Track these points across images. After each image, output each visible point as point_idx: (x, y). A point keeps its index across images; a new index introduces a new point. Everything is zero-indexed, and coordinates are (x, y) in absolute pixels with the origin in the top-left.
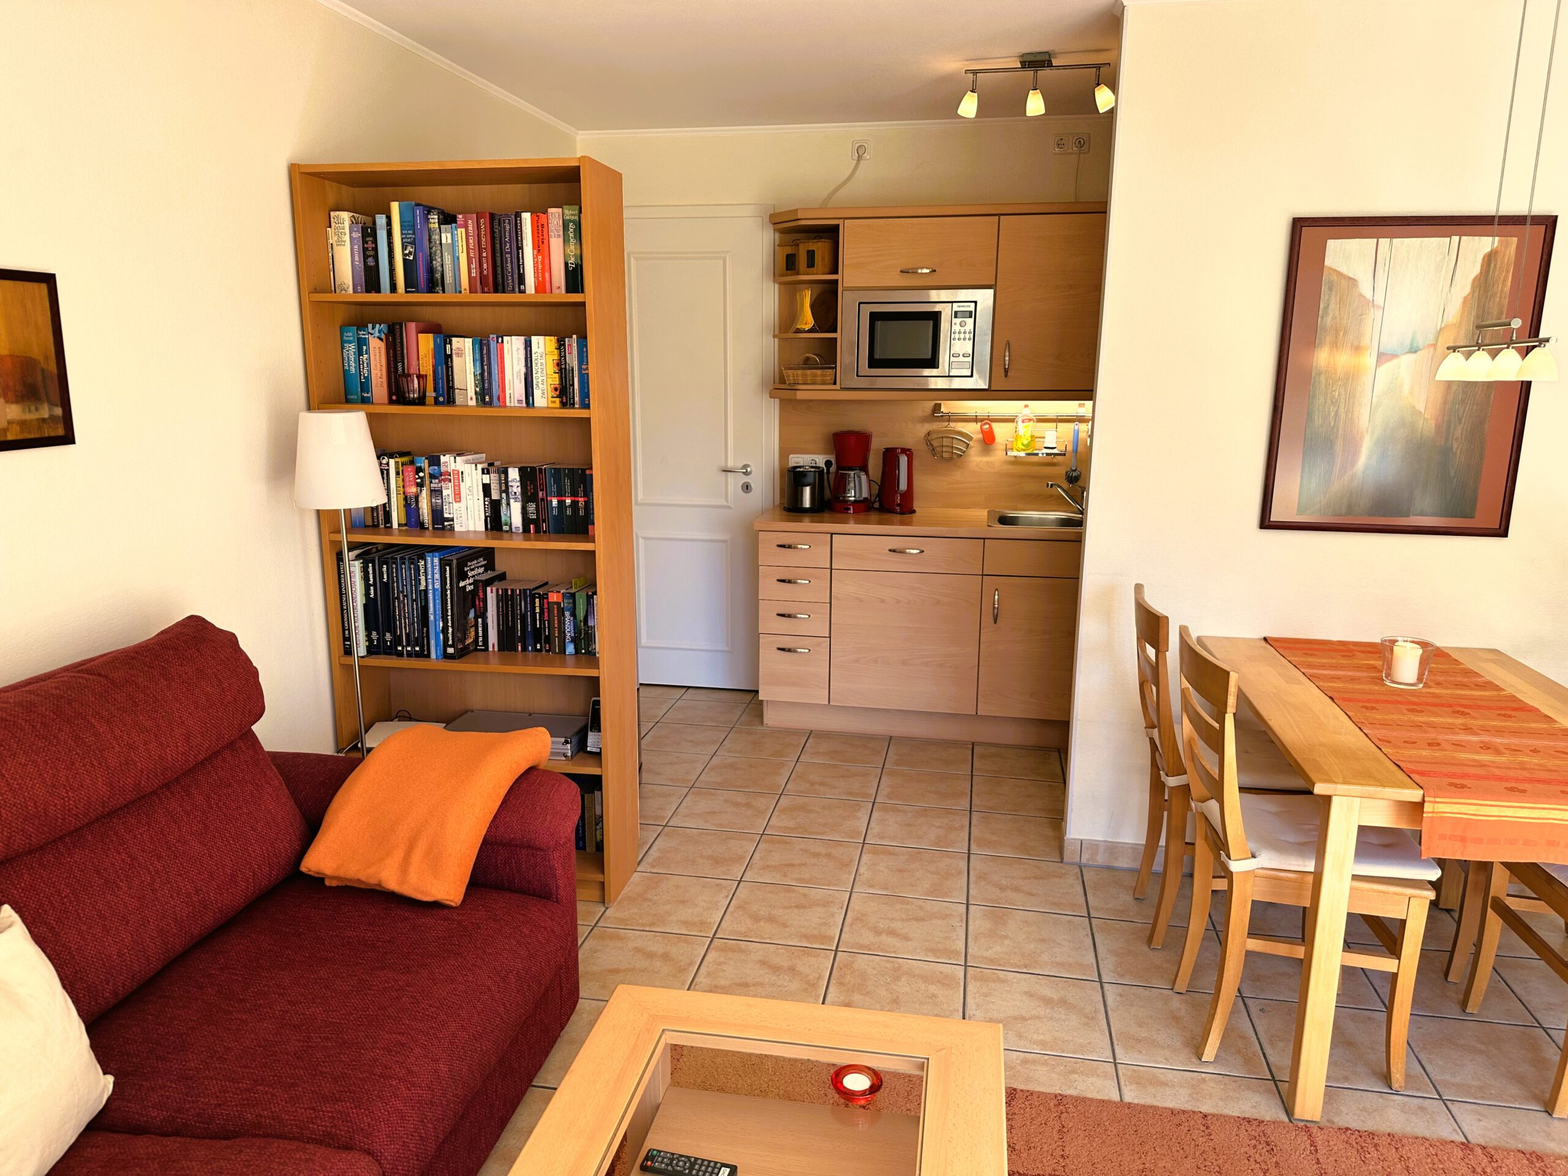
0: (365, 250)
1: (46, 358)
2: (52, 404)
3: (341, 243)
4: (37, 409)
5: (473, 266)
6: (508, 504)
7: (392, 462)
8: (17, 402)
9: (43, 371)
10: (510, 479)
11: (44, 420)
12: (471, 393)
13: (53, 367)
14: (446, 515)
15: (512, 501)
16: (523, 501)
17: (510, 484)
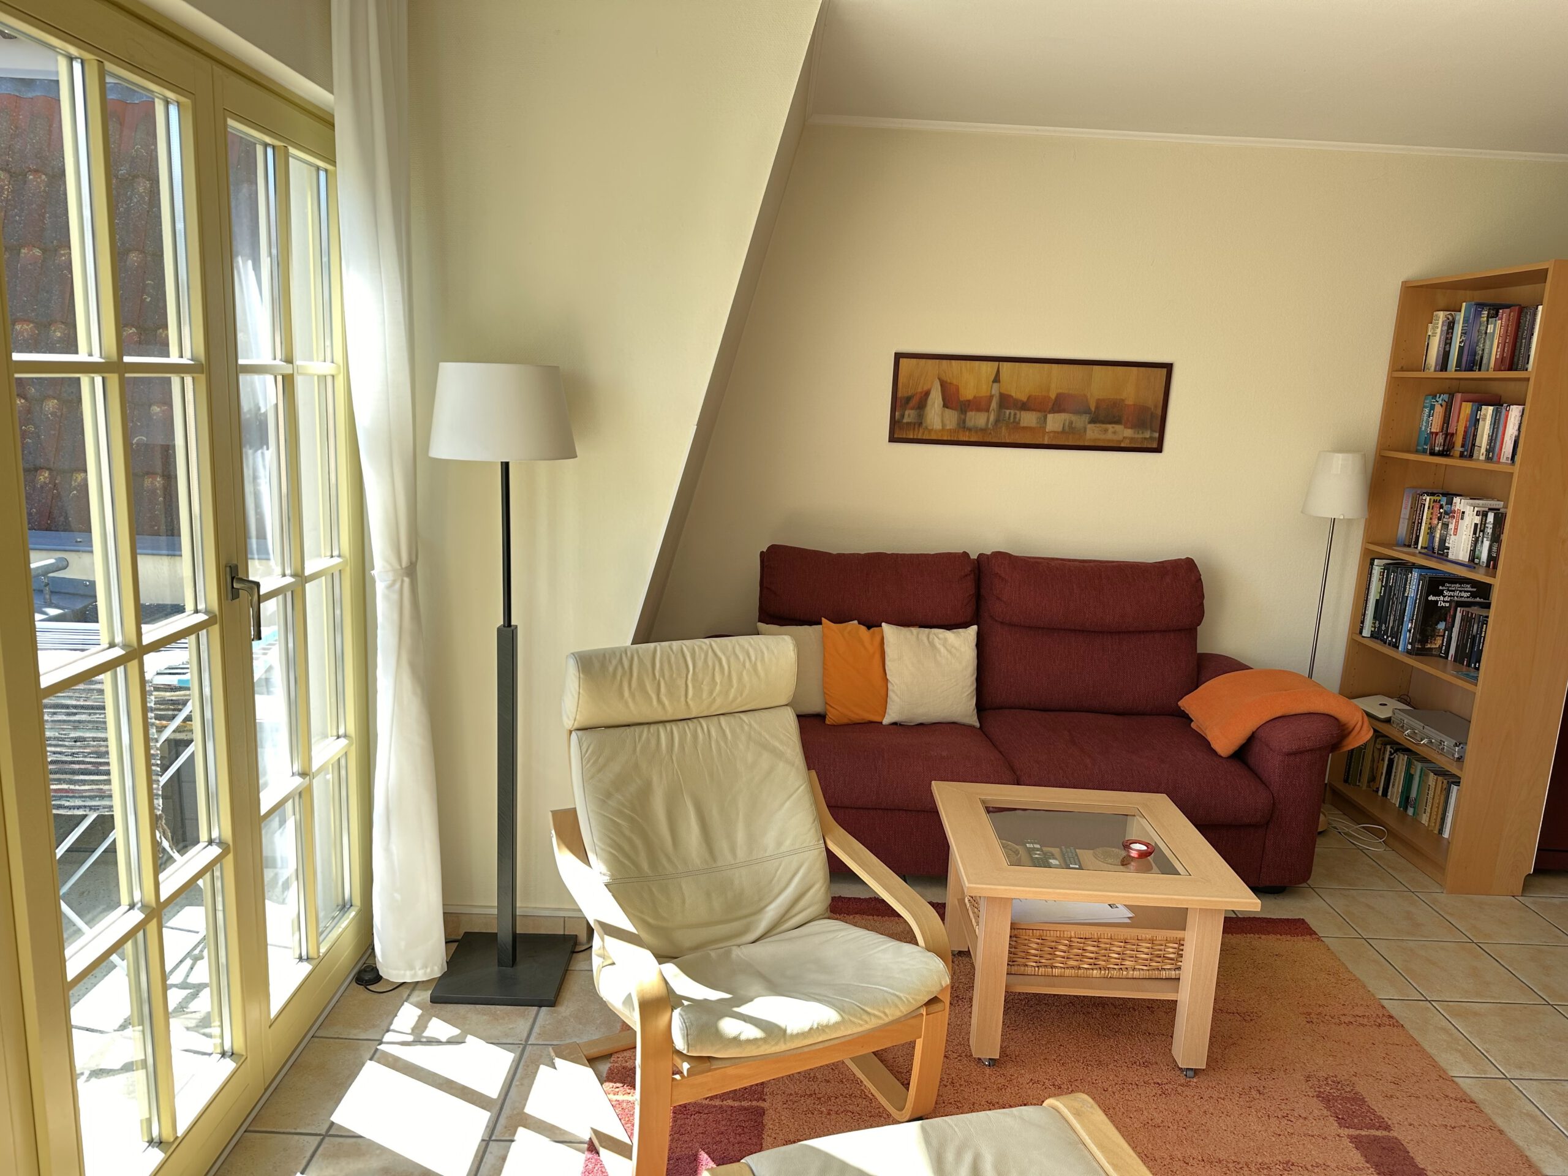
0: (1447, 339)
1: (1156, 407)
2: (1153, 431)
3: (1434, 334)
4: (1143, 433)
5: (1499, 350)
6: (1482, 542)
7: (1428, 498)
8: (1131, 428)
9: (1152, 413)
10: (1487, 522)
11: (1145, 438)
12: (1483, 450)
13: (1159, 412)
14: (1447, 545)
15: (1485, 539)
16: (1491, 540)
17: (1487, 525)
